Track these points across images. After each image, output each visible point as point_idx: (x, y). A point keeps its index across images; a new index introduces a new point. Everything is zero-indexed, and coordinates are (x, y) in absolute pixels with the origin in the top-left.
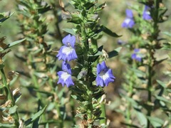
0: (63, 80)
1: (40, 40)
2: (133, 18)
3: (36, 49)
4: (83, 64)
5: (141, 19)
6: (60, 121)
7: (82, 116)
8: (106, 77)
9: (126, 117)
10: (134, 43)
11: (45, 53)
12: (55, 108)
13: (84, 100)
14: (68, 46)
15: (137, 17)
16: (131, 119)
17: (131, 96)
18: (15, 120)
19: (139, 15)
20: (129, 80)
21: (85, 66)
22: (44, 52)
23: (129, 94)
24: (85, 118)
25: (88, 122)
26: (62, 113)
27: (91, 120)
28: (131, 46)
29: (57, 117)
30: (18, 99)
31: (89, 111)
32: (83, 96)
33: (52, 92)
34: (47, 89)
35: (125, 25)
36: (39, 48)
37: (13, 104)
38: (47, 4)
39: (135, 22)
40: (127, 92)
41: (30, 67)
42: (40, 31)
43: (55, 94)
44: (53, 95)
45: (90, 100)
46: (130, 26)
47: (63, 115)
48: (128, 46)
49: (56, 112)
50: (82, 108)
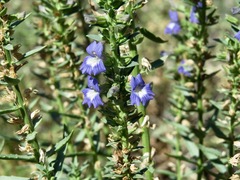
0: (89, 100)
1: (67, 49)
2: (178, 22)
3: (61, 61)
4: (114, 78)
5: (189, 23)
6: (94, 153)
7: (115, 145)
8: (143, 93)
9: (174, 148)
10: (181, 53)
11: (73, 67)
12: (86, 137)
13: (118, 125)
14: (93, 56)
15: (184, 21)
16: (180, 150)
17: (180, 122)
18: (35, 150)
19: (187, 19)
20: (177, 100)
21: (116, 81)
22: (71, 64)
23: (177, 119)
24: (120, 148)
25: (124, 152)
26: (95, 142)
27: (127, 149)
28: (177, 57)
29: (88, 147)
30: (37, 124)
31: (124, 139)
32: (115, 118)
33: (83, 116)
34: (76, 112)
35: (168, 31)
36: (66, 59)
37: (32, 129)
38: (74, 3)
39: (182, 27)
40: (175, 116)
41: (53, 87)
42: (66, 38)
43: (86, 118)
44: (84, 120)
45: (124, 124)
46: (175, 33)
47: (96, 146)
48: (174, 58)
49: (87, 141)
50: (115, 135)
